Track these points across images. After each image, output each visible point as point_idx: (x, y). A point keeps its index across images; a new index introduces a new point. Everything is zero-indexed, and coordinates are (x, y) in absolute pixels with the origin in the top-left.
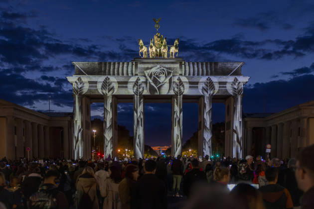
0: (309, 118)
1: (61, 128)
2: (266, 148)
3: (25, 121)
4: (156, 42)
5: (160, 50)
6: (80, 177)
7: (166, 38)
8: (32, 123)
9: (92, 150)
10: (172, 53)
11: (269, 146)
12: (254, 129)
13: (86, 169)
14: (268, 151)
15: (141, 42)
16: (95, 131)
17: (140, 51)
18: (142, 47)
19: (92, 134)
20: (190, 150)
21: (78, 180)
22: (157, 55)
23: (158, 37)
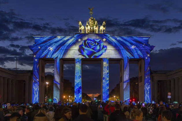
1: (24, 81)
2: (167, 95)
4: (90, 23)
5: (93, 28)
6: (36, 116)
7: (97, 21)
8: (4, 78)
9: (45, 96)
10: (101, 30)
11: (169, 94)
12: (159, 81)
13: (40, 111)
14: (169, 97)
15: (80, 23)
16: (47, 83)
17: (80, 29)
18: (81, 26)
19: (46, 85)
20: (114, 97)
21: (35, 118)
22: (91, 31)
23: (92, 20)
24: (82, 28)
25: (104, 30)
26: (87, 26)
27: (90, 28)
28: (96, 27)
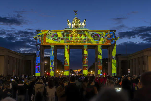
0: (148, 56)
1: (30, 61)
2: (128, 71)
3: (13, 58)
4: (75, 21)
5: (77, 25)
6: (36, 84)
7: (80, 19)
8: (16, 59)
9: (44, 71)
11: (129, 70)
12: (122, 61)
14: (129, 72)
15: (68, 21)
16: (46, 62)
17: (68, 25)
18: (69, 23)
19: (45, 64)
20: (91, 72)
22: (76, 27)
23: (76, 19)
24: (70, 24)
25: (84, 26)
26: (73, 23)
27: (75, 25)
28: (79, 24)
